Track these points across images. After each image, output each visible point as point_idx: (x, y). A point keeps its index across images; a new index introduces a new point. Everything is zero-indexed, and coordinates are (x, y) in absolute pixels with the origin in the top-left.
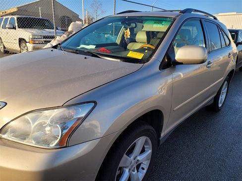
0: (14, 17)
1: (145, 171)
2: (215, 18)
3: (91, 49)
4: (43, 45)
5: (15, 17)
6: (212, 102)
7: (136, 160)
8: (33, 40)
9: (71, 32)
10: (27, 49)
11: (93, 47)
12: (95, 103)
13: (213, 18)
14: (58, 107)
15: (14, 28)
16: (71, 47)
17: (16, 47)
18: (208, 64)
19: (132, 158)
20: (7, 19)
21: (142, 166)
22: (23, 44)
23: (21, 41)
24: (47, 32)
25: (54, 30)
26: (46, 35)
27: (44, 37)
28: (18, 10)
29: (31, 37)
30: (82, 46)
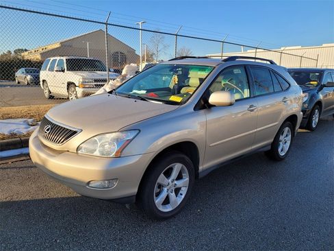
0: (62, 58)
1: (183, 196)
2: (272, 62)
3: (142, 94)
4: (94, 89)
5: (64, 59)
6: (269, 148)
7: (174, 183)
8: (83, 85)
9: (125, 76)
10: (76, 94)
11: (144, 92)
12: (140, 131)
13: (269, 63)
14: (115, 132)
15: (63, 71)
16: (124, 92)
17: (63, 91)
18: (250, 107)
19: (170, 180)
20: (55, 61)
21: (181, 192)
22: (73, 89)
23: (70, 85)
24: (99, 74)
25: (106, 73)
26: (98, 78)
27: (96, 81)
28: (62, 46)
29: (81, 80)
30: (134, 91)
